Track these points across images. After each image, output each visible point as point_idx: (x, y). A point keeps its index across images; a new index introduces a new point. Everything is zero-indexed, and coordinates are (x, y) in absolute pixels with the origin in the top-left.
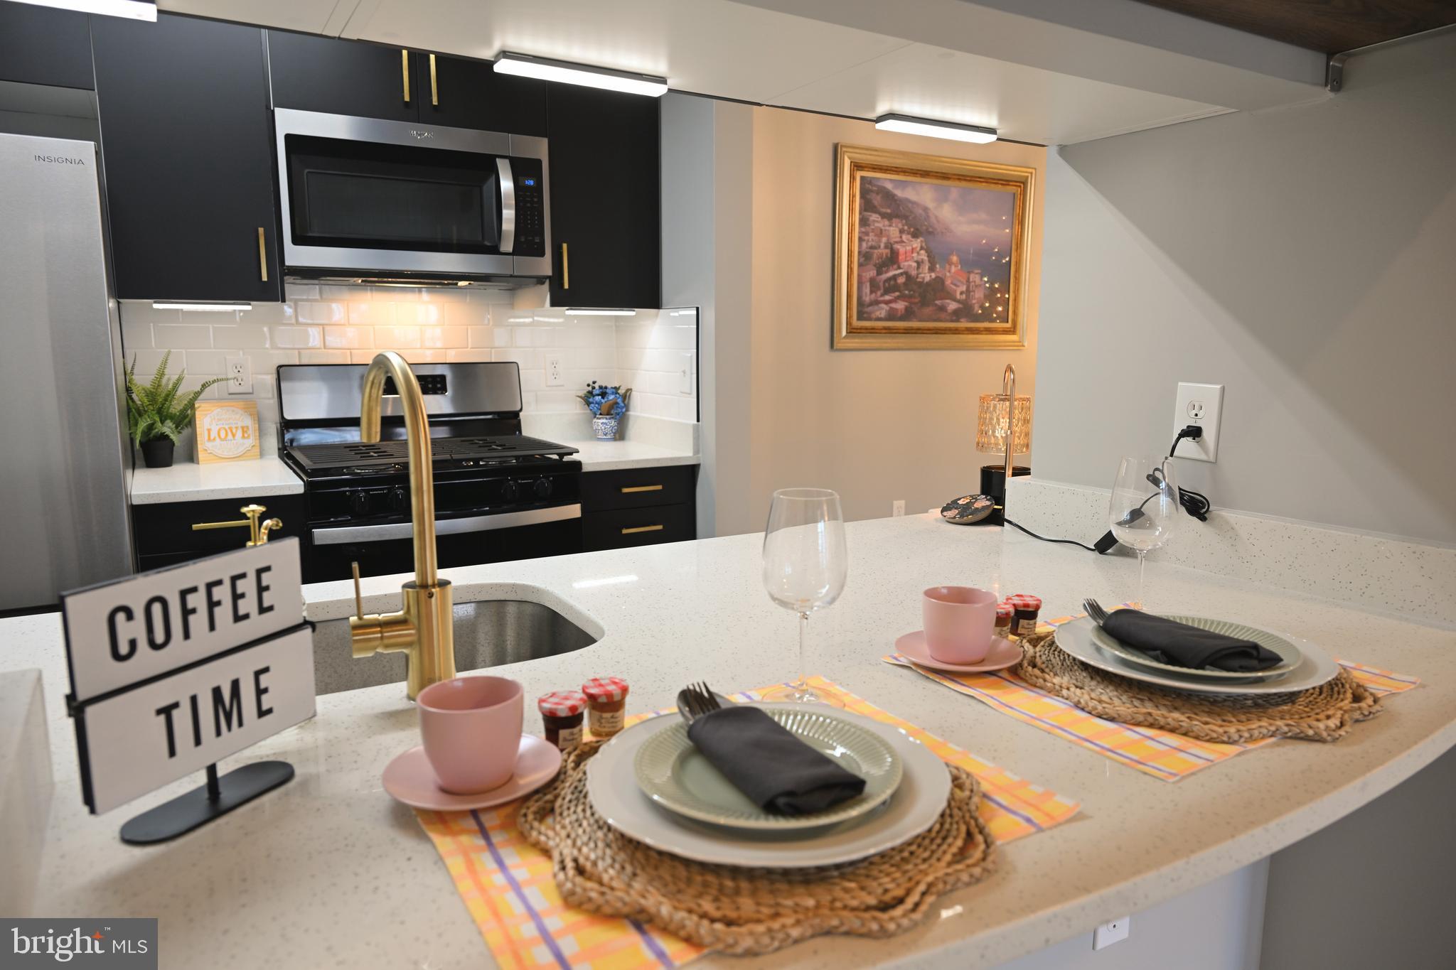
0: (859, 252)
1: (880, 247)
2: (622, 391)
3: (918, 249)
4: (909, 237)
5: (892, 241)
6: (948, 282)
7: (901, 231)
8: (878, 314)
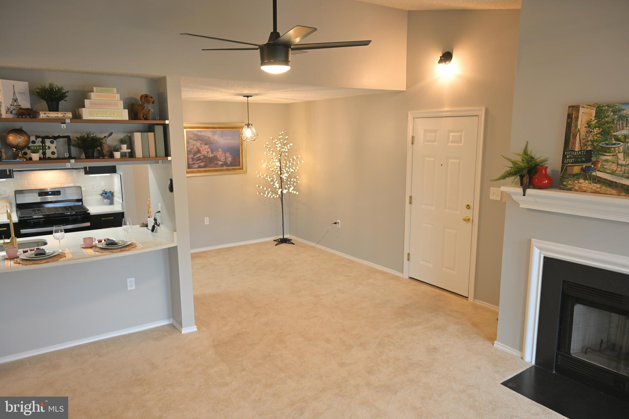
0: (187, 151)
1: (194, 149)
3: (207, 148)
4: (204, 145)
5: (198, 147)
6: (218, 156)
7: (201, 144)
8: (195, 167)
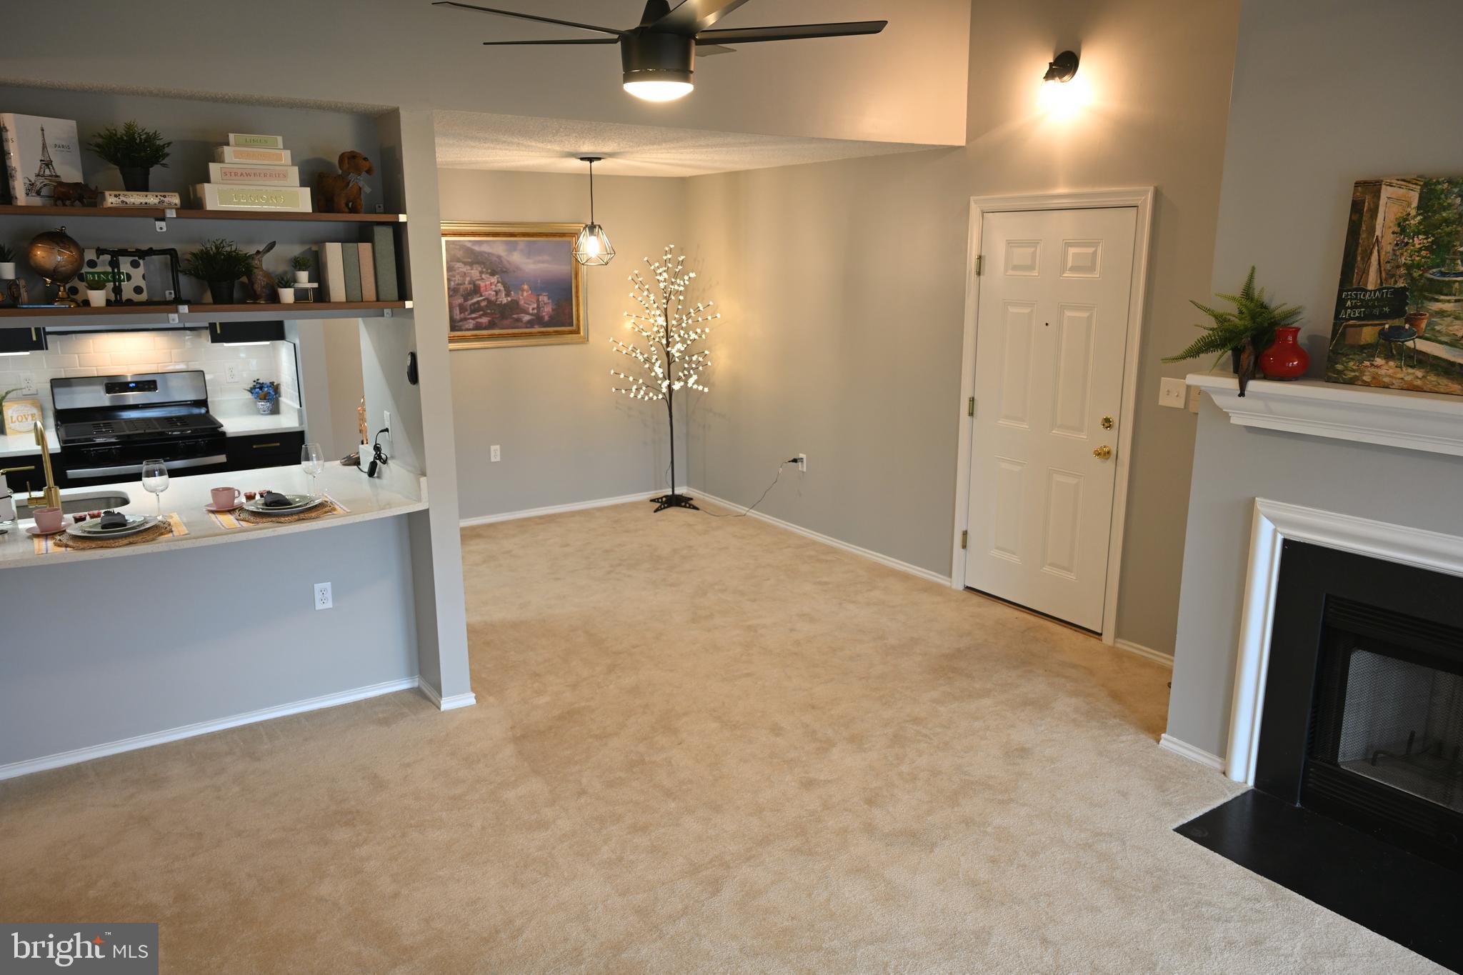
0: (449, 289)
1: (464, 284)
2: (275, 384)
5: (474, 279)
6: (522, 302)
7: (481, 273)
8: (467, 326)
